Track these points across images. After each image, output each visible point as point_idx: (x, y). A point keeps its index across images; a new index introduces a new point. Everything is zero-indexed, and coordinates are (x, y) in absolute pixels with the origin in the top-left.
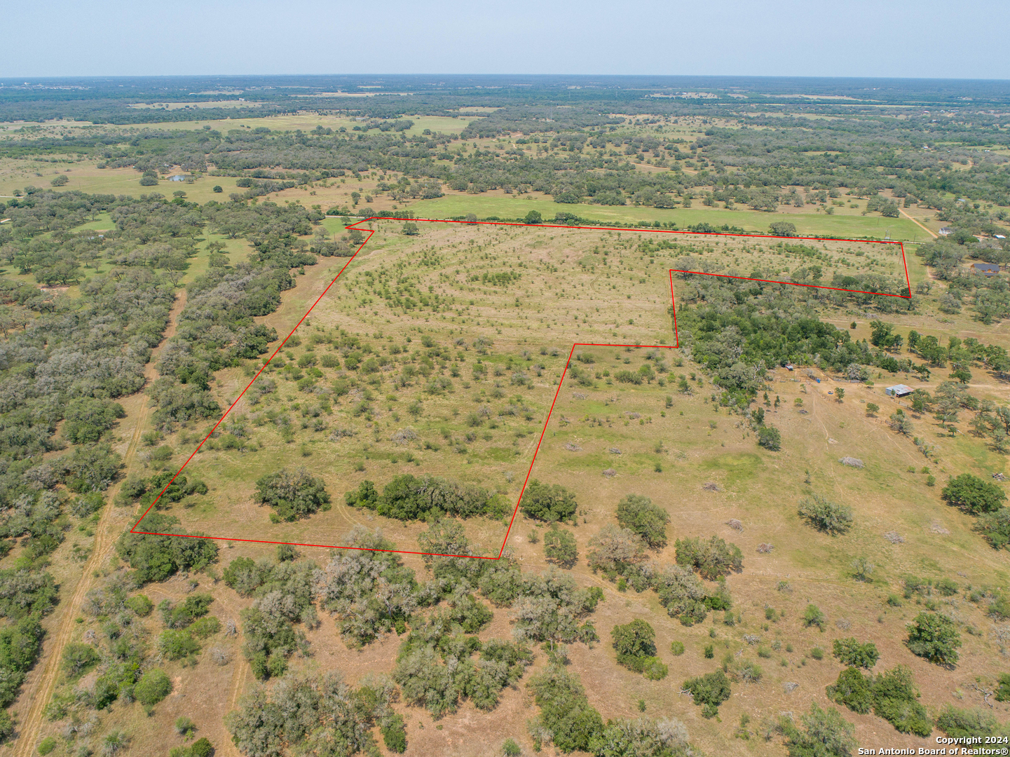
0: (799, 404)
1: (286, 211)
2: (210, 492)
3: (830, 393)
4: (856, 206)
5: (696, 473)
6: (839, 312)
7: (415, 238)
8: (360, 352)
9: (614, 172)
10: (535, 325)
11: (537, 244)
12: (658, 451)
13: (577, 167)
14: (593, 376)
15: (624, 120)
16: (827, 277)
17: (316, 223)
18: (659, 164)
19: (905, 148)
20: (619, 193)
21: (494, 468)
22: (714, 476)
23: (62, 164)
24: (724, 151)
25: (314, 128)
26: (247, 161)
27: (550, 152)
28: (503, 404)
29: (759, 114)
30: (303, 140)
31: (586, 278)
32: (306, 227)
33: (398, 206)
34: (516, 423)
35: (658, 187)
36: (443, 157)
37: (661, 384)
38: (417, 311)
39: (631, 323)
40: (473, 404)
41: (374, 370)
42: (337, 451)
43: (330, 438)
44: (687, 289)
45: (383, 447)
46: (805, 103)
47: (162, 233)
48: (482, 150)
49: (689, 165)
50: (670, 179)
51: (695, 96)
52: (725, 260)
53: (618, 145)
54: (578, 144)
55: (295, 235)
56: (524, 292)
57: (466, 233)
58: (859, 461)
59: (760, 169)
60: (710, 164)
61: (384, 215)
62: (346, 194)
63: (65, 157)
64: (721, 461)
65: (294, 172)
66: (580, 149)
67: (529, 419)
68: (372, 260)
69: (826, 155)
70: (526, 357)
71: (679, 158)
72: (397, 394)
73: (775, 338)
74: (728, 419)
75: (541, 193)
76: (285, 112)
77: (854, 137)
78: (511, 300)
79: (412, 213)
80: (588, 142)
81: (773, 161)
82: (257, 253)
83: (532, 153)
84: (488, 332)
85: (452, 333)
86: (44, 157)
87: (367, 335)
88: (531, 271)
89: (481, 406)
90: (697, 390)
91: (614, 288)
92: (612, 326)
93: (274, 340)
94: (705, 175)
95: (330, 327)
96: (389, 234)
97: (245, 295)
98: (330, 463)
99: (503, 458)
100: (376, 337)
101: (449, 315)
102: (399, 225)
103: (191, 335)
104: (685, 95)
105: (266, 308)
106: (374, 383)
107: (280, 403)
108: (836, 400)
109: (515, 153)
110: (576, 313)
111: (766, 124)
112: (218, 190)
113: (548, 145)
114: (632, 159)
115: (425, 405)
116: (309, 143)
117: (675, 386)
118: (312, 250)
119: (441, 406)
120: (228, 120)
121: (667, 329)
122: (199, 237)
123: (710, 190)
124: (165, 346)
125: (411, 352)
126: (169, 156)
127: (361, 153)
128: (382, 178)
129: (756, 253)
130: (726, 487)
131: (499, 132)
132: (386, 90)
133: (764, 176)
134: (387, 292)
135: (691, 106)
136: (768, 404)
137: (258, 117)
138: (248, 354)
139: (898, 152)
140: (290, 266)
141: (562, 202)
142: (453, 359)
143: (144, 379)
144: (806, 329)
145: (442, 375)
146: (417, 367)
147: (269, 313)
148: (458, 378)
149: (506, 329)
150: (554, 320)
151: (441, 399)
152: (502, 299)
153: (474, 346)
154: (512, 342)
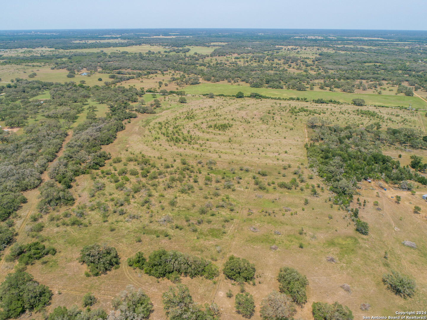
0: (376, 204)
1: (127, 91)
2: (57, 253)
3: (392, 197)
4: (392, 90)
5: (322, 250)
6: (392, 148)
7: (184, 104)
8: (150, 166)
9: (278, 72)
10: (238, 153)
11: (241, 108)
12: (301, 234)
13: (261, 70)
14: (266, 184)
15: (282, 48)
16: (384, 127)
17: (140, 96)
18: (298, 69)
19: (410, 61)
20: (280, 83)
21: (211, 242)
22: (333, 252)
23: (37, 67)
24: (328, 63)
25: (147, 52)
26: (115, 66)
27: (249, 63)
28: (218, 200)
29: (342, 46)
30: (141, 57)
31: (264, 127)
32: (135, 98)
33: (179, 88)
34: (225, 213)
35: (298, 80)
36: (201, 65)
37: (302, 190)
38: (180, 143)
39: (286, 152)
40: (203, 200)
41: (155, 178)
42: (128, 228)
43: (126, 219)
44: (314, 134)
45: (154, 227)
46: (362, 41)
47: (70, 101)
48: (219, 62)
49: (312, 69)
50: (303, 76)
51: (314, 38)
52: (332, 118)
53: (279, 60)
54: (262, 59)
55: (130, 103)
56: (233, 134)
57: (209, 102)
58: (413, 244)
59: (344, 72)
60: (321, 69)
61: (172, 92)
62: (156, 82)
63: (38, 64)
64: (336, 241)
65: (135, 71)
66: (263, 62)
67: (232, 210)
68: (163, 116)
70: (232, 172)
71: (307, 66)
72: (165, 193)
73: (361, 164)
74: (338, 213)
75: (244, 82)
76: (136, 45)
77: (386, 56)
78: (227, 139)
79: (184, 92)
80: (266, 58)
81: (350, 68)
82: (110, 111)
83: (241, 63)
84: (214, 157)
85: (196, 156)
86: (30, 64)
87: (154, 157)
88: (237, 123)
89: (207, 202)
90: (321, 194)
91: (278, 132)
92: (276, 154)
93: (109, 159)
94: (319, 74)
95: (137, 152)
96: (173, 102)
97: (99, 134)
98: (124, 236)
99: (216, 236)
100: (159, 158)
101: (196, 146)
102: (178, 98)
103: (69, 156)
104: (309, 37)
105: (108, 141)
106: (154, 185)
107: (105, 196)
108: (396, 202)
109: (233, 63)
110: (258, 146)
111: (346, 50)
112: (100, 80)
113: (248, 59)
114: (286, 66)
115: (178, 200)
116: (144, 58)
117: (309, 191)
118: (136, 110)
119: (187, 200)
120: (112, 48)
121: (304, 156)
122: (86, 103)
123: (322, 81)
124: (56, 162)
125: (175, 168)
126: (81, 65)
127: (165, 63)
128: (173, 75)
129: (346, 114)
130: (340, 260)
131: (227, 54)
132: (181, 35)
133: (347, 75)
134: (168, 133)
135: (312, 42)
136: (360, 204)
137: (124, 46)
138: (94, 167)
139: (408, 64)
140: (124, 118)
141: (254, 87)
142: (196, 172)
143: (41, 180)
144: (376, 159)
145: (189, 182)
146: (177, 176)
147: (109, 143)
148: (197, 184)
149: (223, 155)
150: (247, 150)
151: (187, 196)
152: (223, 138)
153: (207, 164)
154: (226, 162)
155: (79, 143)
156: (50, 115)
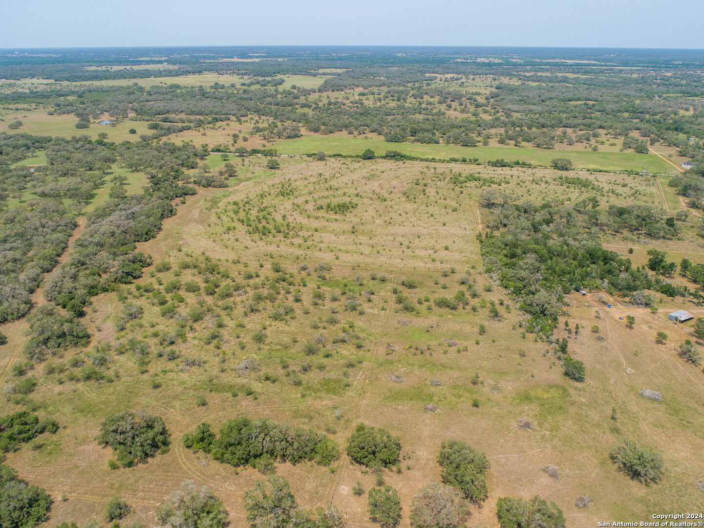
0: (595, 330)
1: (179, 149)
2: (60, 430)
3: (620, 318)
4: (614, 145)
5: (510, 409)
6: (617, 238)
7: (276, 171)
8: (219, 276)
9: (430, 117)
10: (367, 250)
11: (371, 177)
12: (475, 383)
13: (403, 113)
14: (415, 301)
15: (436, 78)
16: (604, 205)
17: (202, 159)
18: (463, 111)
19: (641, 98)
20: (434, 134)
21: (325, 402)
22: (529, 412)
23: (23, 111)
24: (510, 101)
25: (213, 84)
26: (158, 109)
27: (383, 102)
28: (335, 331)
29: (533, 74)
30: (203, 93)
31: (409, 206)
32: (193, 163)
33: (267, 144)
34: (347, 352)
35: (463, 129)
36: (304, 106)
37: (474, 310)
38: (271, 237)
39: (447, 249)
40: (311, 331)
41: (228, 295)
42: (184, 383)
43: (180, 367)
44: (491, 218)
45: (228, 379)
46: (564, 66)
47: (82, 167)
48: (333, 101)
49: (485, 112)
50: (472, 122)
51: (487, 61)
52: (520, 191)
53: (432, 97)
54: (404, 95)
55: (184, 169)
56: (359, 220)
57: (318, 167)
58: (657, 394)
59: (537, 116)
60: (500, 110)
61: (255, 152)
62: (229, 135)
63: (26, 106)
64: (532, 394)
65: (192, 117)
66: (405, 100)
67: (359, 347)
68: (240, 191)
69: (585, 104)
70: (358, 283)
71: (477, 106)
72: (245, 321)
73: (569, 265)
74: (535, 347)
75: (375, 134)
76: (193, 73)
77: (604, 90)
78: (348, 227)
79: (276, 150)
80: (411, 94)
81: (547, 108)
82: (150, 185)
83: (369, 102)
84: (327, 258)
85: (298, 258)
86: (11, 106)
87: (227, 261)
88: (365, 200)
89: (317, 334)
90: (506, 315)
91: (432, 216)
92: (431, 252)
93: (149, 265)
94: (497, 119)
95: (197, 252)
96: (257, 167)
97: (132, 223)
98: (176, 397)
99: (334, 391)
100: (234, 263)
101: (297, 241)
102: (265, 160)
103: (79, 262)
104: (479, 60)
105: (148, 235)
106: (227, 308)
107: (143, 329)
108: (627, 326)
109: (357, 103)
110: (400, 239)
111: (538, 81)
112: (133, 132)
113: (381, 96)
114: (443, 107)
115: (268, 332)
116: (206, 95)
117: (487, 311)
118: (195, 182)
119: (283, 332)
120: (152, 78)
121: (476, 254)
122: (109, 171)
123: (502, 131)
124: (57, 272)
125: (262, 278)
126: (100, 106)
127: (244, 102)
128: (257, 122)
129: (543, 185)
130: (540, 425)
131: (346, 87)
132: (268, 57)
133: (542, 121)
134: (249, 220)
135: (484, 68)
136: (570, 331)
137: (174, 76)
138: (124, 280)
139: (638, 102)
140: (174, 196)
141: (391, 141)
142: (297, 284)
143: (31, 305)
144: (593, 256)
145: (286, 301)
146: (265, 292)
147: (149, 239)
148: (300, 304)
149: (343, 254)
150: (383, 246)
151: (283, 325)
152: (341, 226)
153: (316, 271)
154: (347, 267)
155: (97, 239)
156: (46, 192)
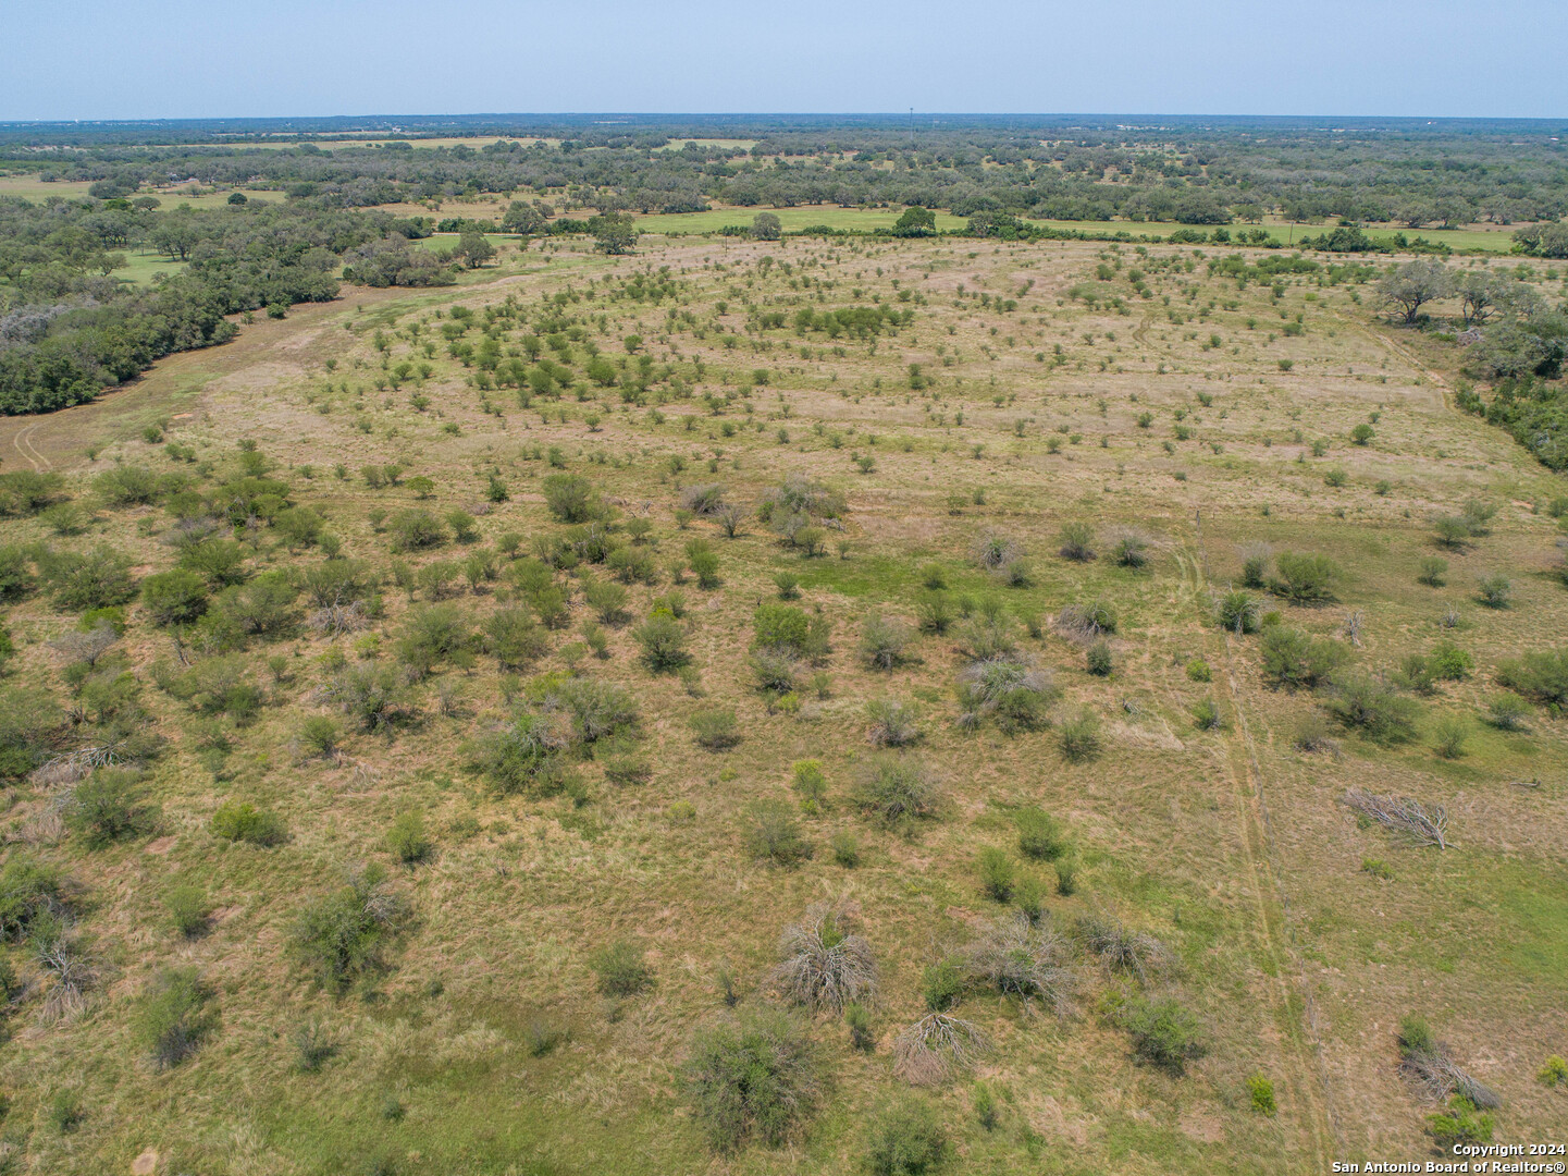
70: (1002, 573)
85: (676, 468)
142: (668, 577)
145: (596, 664)
146: (476, 613)
147: (61, 405)
148: (676, 683)
151: (555, 829)
153: (765, 518)
154: (923, 503)
